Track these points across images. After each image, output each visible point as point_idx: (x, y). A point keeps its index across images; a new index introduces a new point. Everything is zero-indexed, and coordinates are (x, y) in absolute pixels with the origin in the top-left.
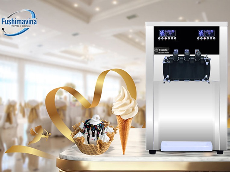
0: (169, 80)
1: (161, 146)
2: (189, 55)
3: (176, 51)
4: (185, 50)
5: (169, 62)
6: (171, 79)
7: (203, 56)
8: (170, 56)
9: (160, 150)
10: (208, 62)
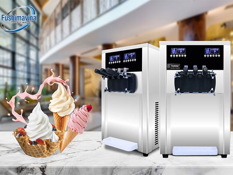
0: (180, 93)
1: (173, 150)
2: (197, 70)
3: (186, 66)
4: (194, 66)
5: (180, 77)
6: (182, 91)
7: (209, 72)
8: (181, 72)
9: (172, 154)
10: (214, 77)
